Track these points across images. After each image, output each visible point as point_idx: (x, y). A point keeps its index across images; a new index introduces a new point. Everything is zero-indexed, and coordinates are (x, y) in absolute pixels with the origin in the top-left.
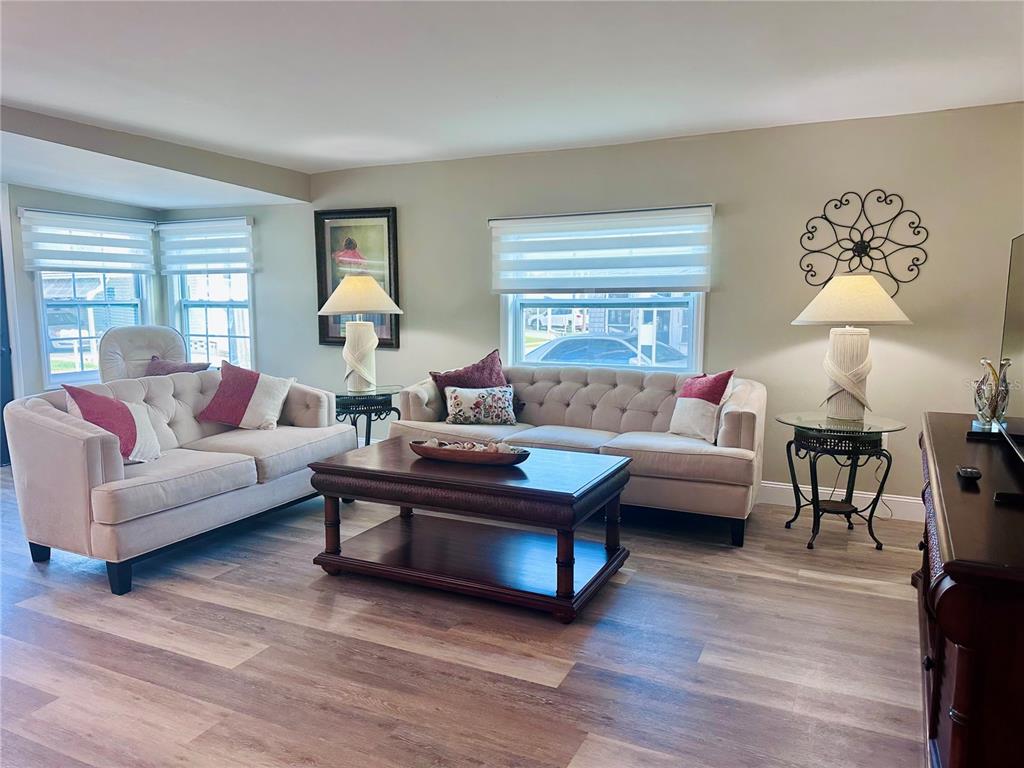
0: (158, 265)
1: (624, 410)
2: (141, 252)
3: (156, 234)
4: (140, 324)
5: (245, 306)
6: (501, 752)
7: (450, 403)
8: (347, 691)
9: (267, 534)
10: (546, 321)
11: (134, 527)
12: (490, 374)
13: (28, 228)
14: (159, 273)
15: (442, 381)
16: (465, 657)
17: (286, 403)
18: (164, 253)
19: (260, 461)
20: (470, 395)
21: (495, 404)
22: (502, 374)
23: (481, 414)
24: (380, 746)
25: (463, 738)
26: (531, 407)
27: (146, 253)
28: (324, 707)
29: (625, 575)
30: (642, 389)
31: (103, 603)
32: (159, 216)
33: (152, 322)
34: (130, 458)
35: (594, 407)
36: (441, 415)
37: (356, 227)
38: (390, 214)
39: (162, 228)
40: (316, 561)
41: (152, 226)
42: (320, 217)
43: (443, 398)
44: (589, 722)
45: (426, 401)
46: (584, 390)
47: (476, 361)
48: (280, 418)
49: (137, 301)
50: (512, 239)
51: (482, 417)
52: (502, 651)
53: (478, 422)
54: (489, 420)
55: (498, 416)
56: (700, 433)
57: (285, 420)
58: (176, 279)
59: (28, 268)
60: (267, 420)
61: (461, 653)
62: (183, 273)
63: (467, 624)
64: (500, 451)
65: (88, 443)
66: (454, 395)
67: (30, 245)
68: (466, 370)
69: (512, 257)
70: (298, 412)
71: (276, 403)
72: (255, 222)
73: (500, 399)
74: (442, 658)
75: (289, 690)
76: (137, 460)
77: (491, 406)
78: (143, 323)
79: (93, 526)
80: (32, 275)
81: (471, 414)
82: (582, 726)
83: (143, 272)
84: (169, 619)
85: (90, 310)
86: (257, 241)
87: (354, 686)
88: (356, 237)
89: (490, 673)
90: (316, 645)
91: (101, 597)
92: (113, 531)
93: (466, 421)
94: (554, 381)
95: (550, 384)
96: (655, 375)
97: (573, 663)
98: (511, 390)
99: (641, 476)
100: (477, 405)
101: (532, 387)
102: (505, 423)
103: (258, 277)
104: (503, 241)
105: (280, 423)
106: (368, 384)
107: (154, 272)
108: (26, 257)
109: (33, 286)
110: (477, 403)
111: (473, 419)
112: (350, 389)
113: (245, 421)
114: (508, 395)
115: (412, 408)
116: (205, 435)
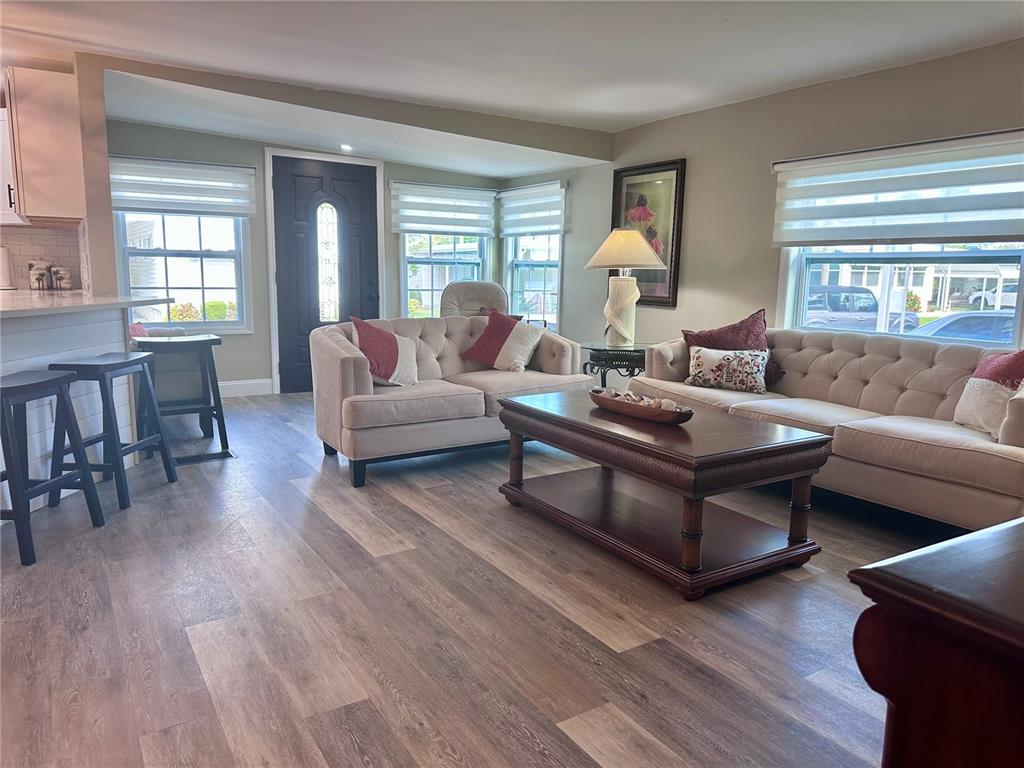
0: (498, 230)
1: (903, 389)
2: (485, 217)
3: (498, 202)
4: (481, 281)
5: (556, 266)
6: (510, 687)
7: (692, 362)
8: (438, 598)
9: (495, 464)
10: (994, 300)
11: (368, 434)
12: (747, 336)
13: (397, 197)
14: (498, 236)
15: (692, 339)
16: (559, 601)
17: (537, 350)
18: (503, 218)
19: (489, 396)
20: (716, 355)
21: (740, 369)
22: (763, 337)
23: (722, 379)
24: (421, 648)
25: (492, 666)
26: (792, 377)
27: (488, 218)
28: (410, 605)
29: (807, 572)
30: (931, 364)
31: (339, 489)
32: (500, 184)
33: (489, 279)
34: (390, 381)
35: (866, 383)
36: (682, 376)
37: (648, 183)
38: (680, 166)
39: (503, 195)
40: (501, 490)
41: (494, 194)
42: (619, 175)
43: (686, 357)
44: (619, 693)
45: (671, 359)
46: (858, 361)
47: (736, 321)
48: (530, 363)
49: (479, 261)
50: (800, 183)
51: (724, 382)
52: (597, 604)
53: (719, 386)
54: (731, 384)
55: (742, 382)
56: (983, 425)
57: (533, 365)
58: (510, 241)
59: (394, 230)
60: (516, 363)
61: (560, 597)
62: (517, 235)
63: (589, 574)
64: (662, 408)
65: (344, 361)
66: (697, 355)
67: (397, 211)
68: (720, 331)
69: (798, 204)
70: (545, 359)
71: (527, 349)
72: (568, 185)
73: (748, 363)
74: (539, 596)
75: (398, 584)
76: (396, 383)
77: (735, 370)
78: (483, 279)
79: (344, 429)
80: (397, 236)
81: (711, 376)
82: (611, 694)
83: (485, 235)
84: (369, 511)
85: (447, 267)
86: (569, 204)
87: (448, 596)
88: (646, 192)
89: (568, 620)
90: (450, 556)
91: (342, 486)
92: (351, 435)
93: (705, 384)
94: (826, 349)
95: (817, 351)
96: (952, 347)
97: (658, 636)
98: (766, 354)
99: (879, 466)
100: (719, 368)
101: (797, 354)
102: (751, 390)
103: (568, 237)
104: (789, 186)
105: (528, 368)
106: (625, 340)
107: (493, 235)
108: (393, 221)
109: (398, 245)
110: (720, 365)
111: (712, 382)
112: (606, 344)
113: (498, 363)
114: (759, 360)
115: (654, 365)
116: (466, 371)
